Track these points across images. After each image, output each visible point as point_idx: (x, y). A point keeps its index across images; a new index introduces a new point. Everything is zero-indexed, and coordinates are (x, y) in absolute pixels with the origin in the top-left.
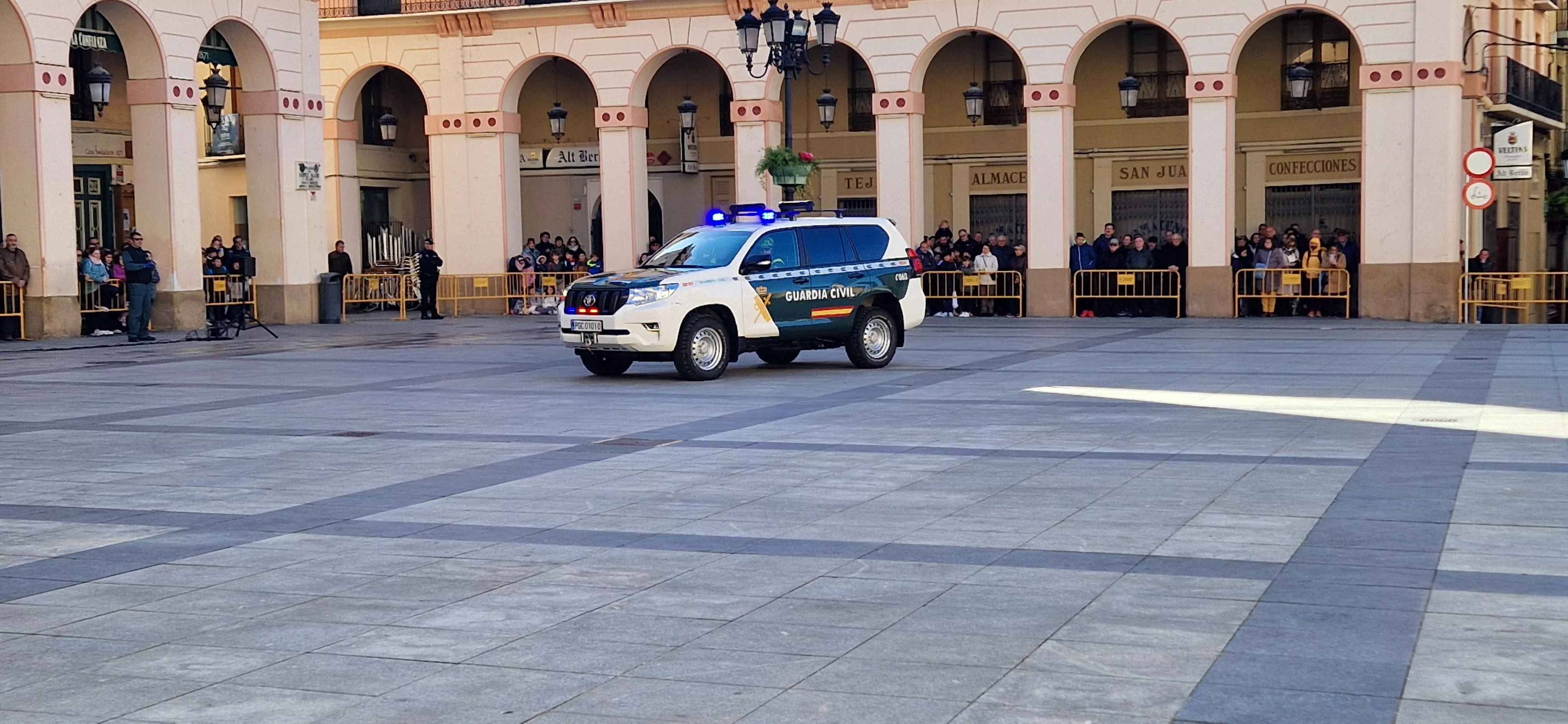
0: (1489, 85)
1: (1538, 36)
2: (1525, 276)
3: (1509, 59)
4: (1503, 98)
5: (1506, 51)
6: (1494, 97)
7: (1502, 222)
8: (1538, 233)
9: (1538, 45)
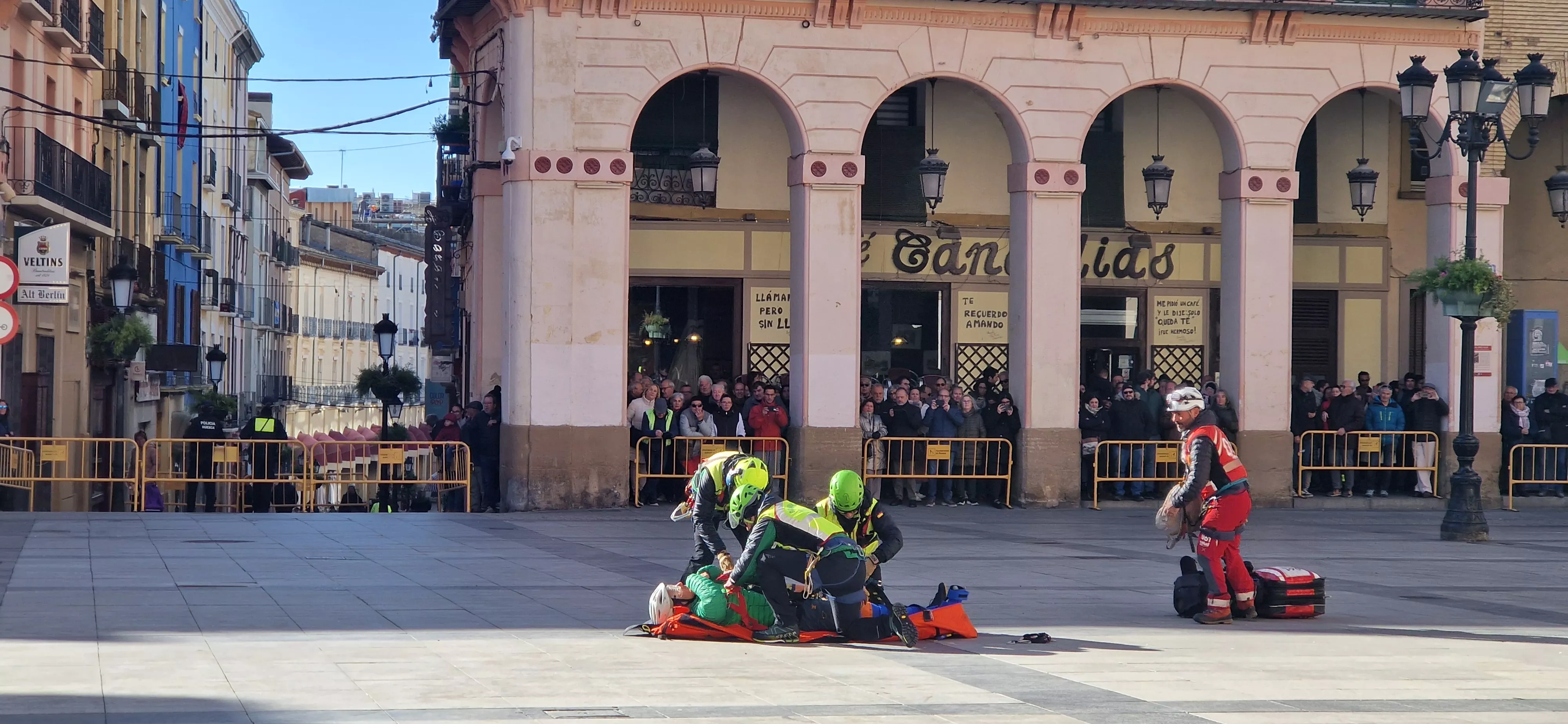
0: (10, 166)
1: (78, 103)
2: (59, 443)
3: (37, 132)
4: (30, 187)
5: (33, 121)
6: (18, 184)
7: (29, 364)
8: (78, 382)
9: (78, 117)
